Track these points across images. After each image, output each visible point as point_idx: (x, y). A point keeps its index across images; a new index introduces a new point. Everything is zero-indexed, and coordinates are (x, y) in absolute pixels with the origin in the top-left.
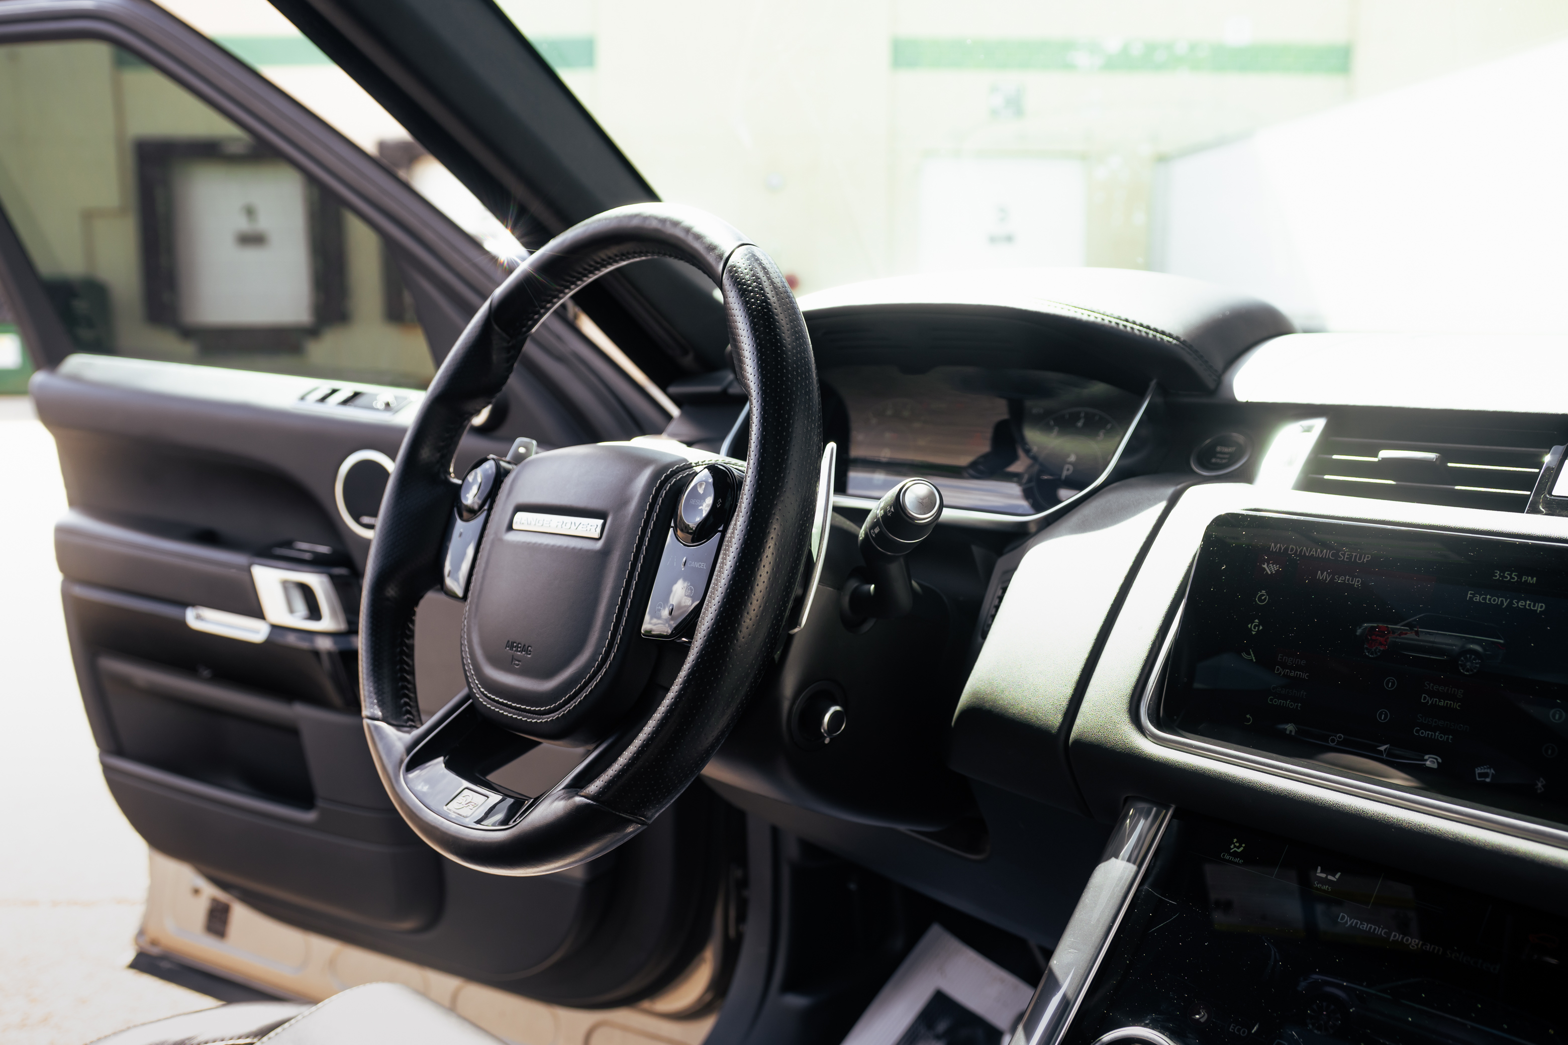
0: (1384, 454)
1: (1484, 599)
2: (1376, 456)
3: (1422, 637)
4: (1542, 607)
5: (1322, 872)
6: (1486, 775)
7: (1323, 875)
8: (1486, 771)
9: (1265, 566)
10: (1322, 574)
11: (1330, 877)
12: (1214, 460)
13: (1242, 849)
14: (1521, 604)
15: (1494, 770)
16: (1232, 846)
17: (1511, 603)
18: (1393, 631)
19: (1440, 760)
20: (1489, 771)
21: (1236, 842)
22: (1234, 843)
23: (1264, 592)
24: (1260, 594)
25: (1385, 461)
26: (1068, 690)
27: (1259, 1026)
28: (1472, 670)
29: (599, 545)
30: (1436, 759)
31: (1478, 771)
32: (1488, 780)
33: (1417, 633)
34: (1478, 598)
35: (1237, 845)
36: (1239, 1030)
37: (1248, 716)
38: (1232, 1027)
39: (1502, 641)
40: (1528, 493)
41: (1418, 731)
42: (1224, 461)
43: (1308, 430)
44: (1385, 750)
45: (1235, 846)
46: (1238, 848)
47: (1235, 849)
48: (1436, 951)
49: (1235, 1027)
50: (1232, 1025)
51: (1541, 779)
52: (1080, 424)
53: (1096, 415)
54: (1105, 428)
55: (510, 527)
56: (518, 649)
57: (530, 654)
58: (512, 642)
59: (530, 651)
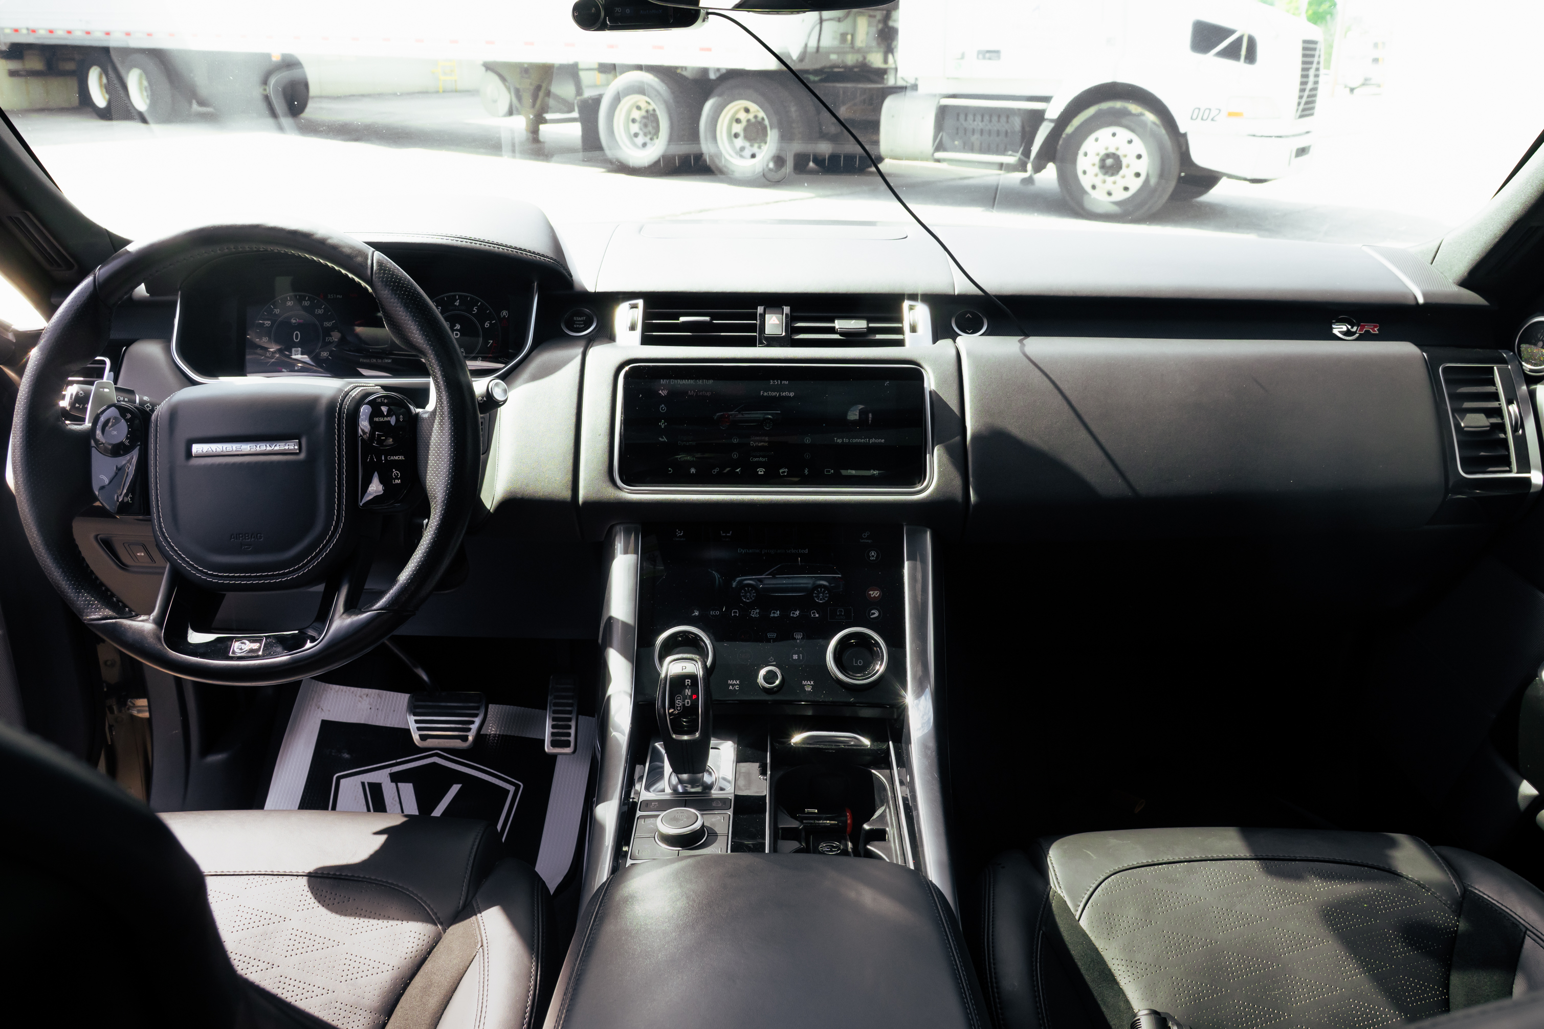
0: (683, 319)
1: (768, 394)
2: (679, 320)
3: (746, 416)
4: (793, 394)
6: (784, 472)
7: (724, 534)
9: (660, 392)
10: (691, 392)
11: (728, 535)
12: (575, 326)
13: (682, 534)
14: (784, 394)
15: (787, 469)
16: (677, 533)
17: (780, 394)
18: (731, 415)
19: (764, 470)
20: (785, 470)
21: (679, 531)
23: (663, 405)
24: (661, 407)
25: (684, 323)
26: (569, 477)
27: (725, 607)
28: (769, 427)
29: (302, 456)
30: (763, 472)
31: (781, 471)
32: (786, 474)
33: (742, 414)
34: (765, 394)
36: (715, 613)
37: (670, 469)
39: (779, 412)
40: (756, 334)
41: (752, 459)
42: (582, 326)
43: (634, 307)
44: (739, 471)
45: (679, 533)
46: (680, 533)
50: (711, 611)
51: (807, 469)
52: (457, 303)
53: (468, 297)
54: (477, 305)
55: (189, 454)
56: (245, 538)
57: (261, 539)
58: (237, 534)
59: (260, 536)
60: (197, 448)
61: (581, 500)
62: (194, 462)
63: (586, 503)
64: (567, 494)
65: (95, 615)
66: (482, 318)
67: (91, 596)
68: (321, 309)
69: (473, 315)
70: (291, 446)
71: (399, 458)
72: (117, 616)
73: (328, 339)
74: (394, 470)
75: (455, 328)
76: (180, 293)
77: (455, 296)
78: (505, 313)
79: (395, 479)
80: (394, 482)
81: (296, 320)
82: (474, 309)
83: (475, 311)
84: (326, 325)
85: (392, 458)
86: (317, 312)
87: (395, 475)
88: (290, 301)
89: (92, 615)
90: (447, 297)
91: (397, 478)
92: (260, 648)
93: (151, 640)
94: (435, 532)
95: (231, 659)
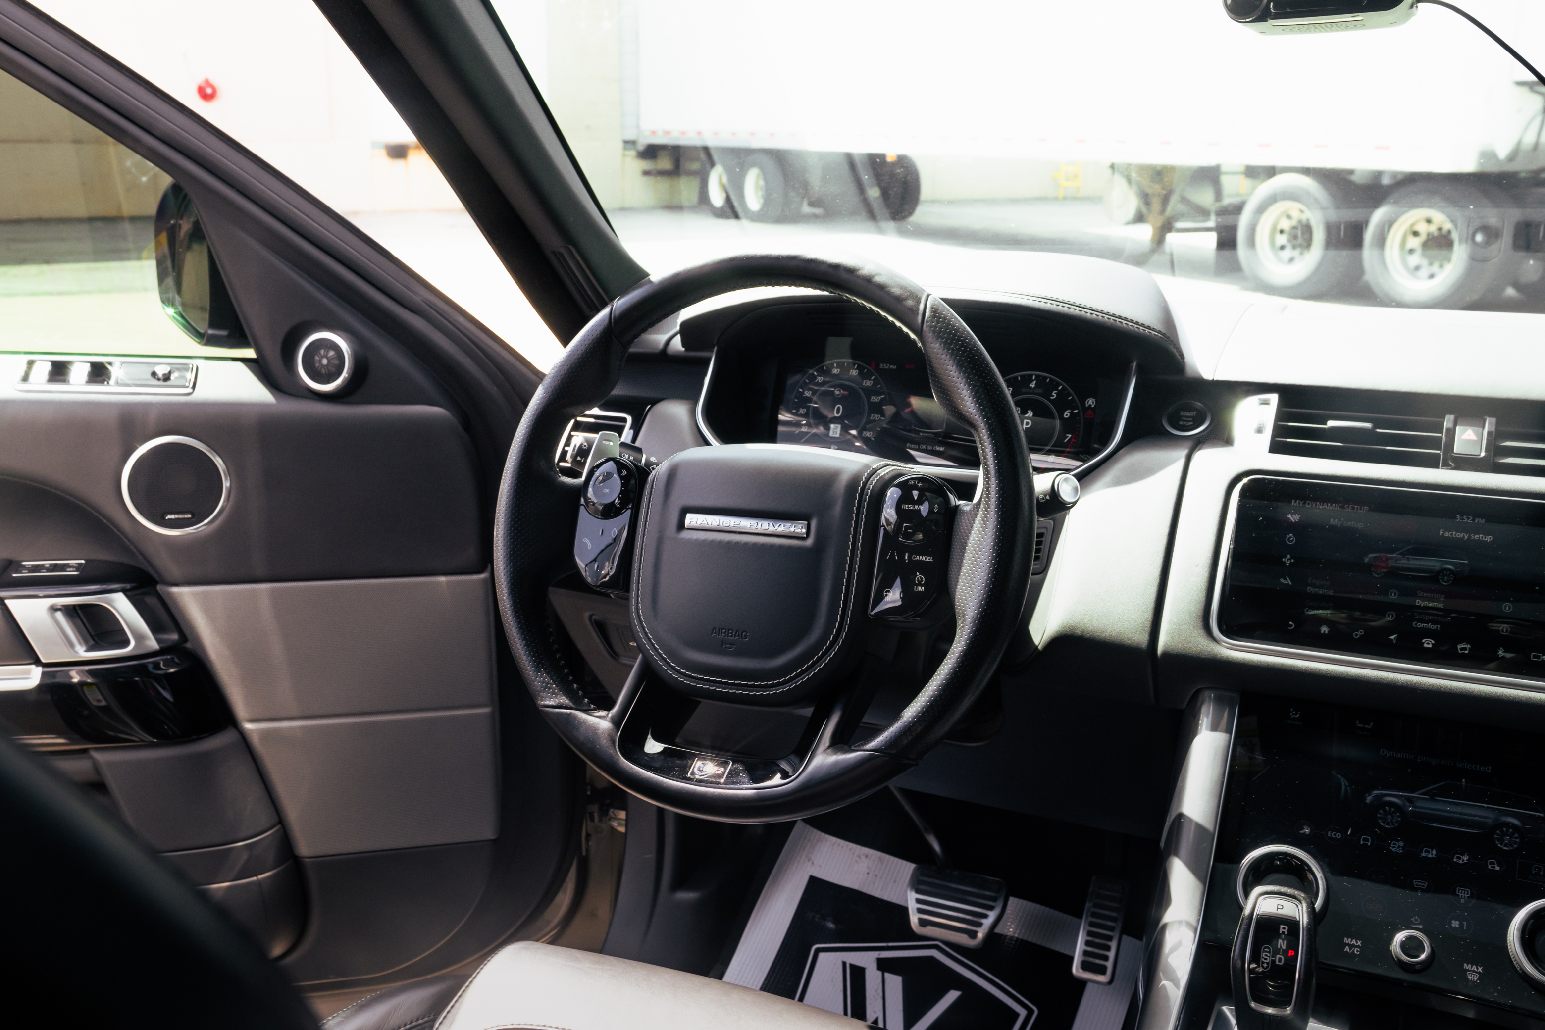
0: (1331, 423)
1: (1452, 534)
2: (1325, 424)
3: (1412, 562)
4: (1490, 538)
5: (1360, 724)
6: (1465, 649)
7: (1362, 726)
8: (1465, 646)
9: (1290, 516)
10: (1334, 521)
11: (1367, 726)
12: (1181, 423)
13: (1298, 715)
14: (1476, 537)
15: (1470, 645)
16: (1291, 714)
17: (1469, 537)
18: (1392, 558)
19: (1433, 642)
20: (1466, 646)
21: (1293, 711)
22: (1292, 712)
23: (1291, 535)
24: (1288, 536)
25: (1334, 429)
27: (1352, 829)
28: (1448, 582)
29: (809, 542)
30: (1431, 641)
31: (1459, 646)
32: (1466, 652)
33: (1408, 559)
34: (1447, 534)
35: (1294, 712)
36: (1335, 835)
37: (1291, 623)
38: (1329, 834)
39: (1466, 562)
40: (1439, 452)
41: (1416, 624)
42: (1190, 424)
43: (1266, 403)
44: (1395, 638)
45: (1293, 714)
46: (1296, 714)
47: (1294, 716)
48: (1449, 764)
49: (1331, 833)
50: (1329, 832)
51: (1501, 648)
52: (1033, 385)
53: (1047, 378)
54: (1057, 389)
55: (681, 526)
56: (728, 634)
57: (746, 638)
58: (719, 629)
59: (745, 635)
60: (692, 519)
61: (1160, 648)
62: (685, 535)
63: (1167, 655)
64: (1141, 638)
65: (550, 701)
66: (1062, 404)
67: (550, 677)
68: (870, 380)
69: (1051, 401)
70: (798, 528)
71: (926, 558)
72: (573, 706)
73: (874, 416)
74: (918, 574)
75: (1027, 415)
76: (716, 348)
77: (1032, 376)
78: (1091, 402)
79: (918, 585)
80: (916, 589)
81: (840, 391)
82: (1053, 394)
83: (1053, 396)
84: (873, 399)
85: (918, 558)
86: (866, 384)
87: (918, 580)
88: (836, 368)
89: (548, 700)
90: (1021, 376)
91: (920, 584)
92: (724, 773)
93: (604, 742)
94: (957, 661)
95: (689, 780)
